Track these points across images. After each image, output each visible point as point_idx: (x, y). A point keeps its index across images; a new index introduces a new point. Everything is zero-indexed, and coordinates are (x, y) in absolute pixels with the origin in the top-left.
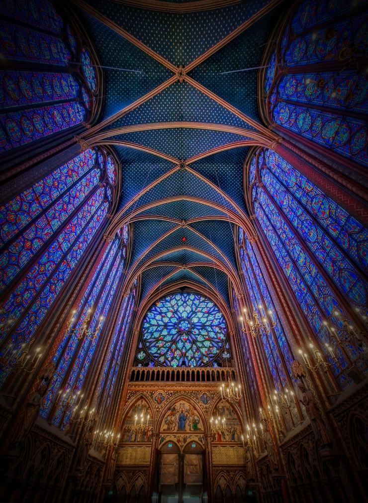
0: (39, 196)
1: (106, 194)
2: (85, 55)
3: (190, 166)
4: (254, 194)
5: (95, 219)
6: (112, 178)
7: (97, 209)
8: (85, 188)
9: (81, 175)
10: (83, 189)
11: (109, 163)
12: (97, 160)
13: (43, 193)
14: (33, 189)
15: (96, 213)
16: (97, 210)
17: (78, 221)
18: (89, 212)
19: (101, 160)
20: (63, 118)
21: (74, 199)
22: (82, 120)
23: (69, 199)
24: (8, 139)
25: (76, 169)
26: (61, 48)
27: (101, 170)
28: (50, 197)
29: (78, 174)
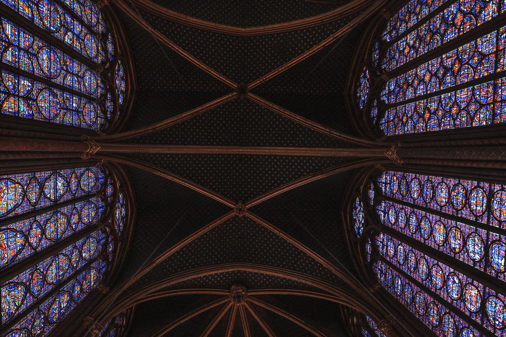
0: (489, 104)
1: (382, 55)
2: (359, 232)
3: (230, 90)
4: (110, 47)
5: (413, 21)
6: (365, 77)
7: (404, 37)
8: (413, 82)
9: (413, 104)
10: (416, 82)
11: (364, 102)
12: (381, 115)
13: (482, 106)
14: (493, 119)
15: (408, 31)
16: (405, 34)
17: (446, 31)
18: (420, 38)
19: (375, 112)
20: (408, 186)
21: (436, 73)
22: (384, 173)
23: (444, 75)
24: (491, 196)
25: (416, 117)
26: (383, 248)
27: (378, 98)
28: (473, 94)
29: (415, 108)
